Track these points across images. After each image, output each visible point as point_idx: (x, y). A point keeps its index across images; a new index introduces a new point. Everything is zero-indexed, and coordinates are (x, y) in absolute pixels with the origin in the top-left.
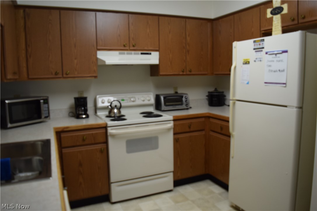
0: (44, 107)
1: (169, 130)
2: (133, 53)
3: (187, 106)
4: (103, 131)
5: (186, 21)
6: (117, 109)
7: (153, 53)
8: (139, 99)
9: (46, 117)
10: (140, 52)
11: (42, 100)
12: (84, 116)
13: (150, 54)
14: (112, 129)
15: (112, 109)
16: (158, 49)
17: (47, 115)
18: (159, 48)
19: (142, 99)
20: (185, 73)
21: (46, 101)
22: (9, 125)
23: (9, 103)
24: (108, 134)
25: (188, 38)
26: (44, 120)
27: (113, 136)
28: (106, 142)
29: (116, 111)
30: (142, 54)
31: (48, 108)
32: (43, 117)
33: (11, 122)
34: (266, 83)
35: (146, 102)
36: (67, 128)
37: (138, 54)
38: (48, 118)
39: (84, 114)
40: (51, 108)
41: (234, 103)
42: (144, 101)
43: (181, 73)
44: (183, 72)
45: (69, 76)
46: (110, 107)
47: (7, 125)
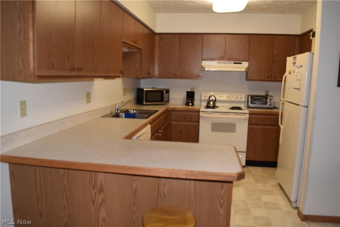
0: (165, 95)
1: (245, 119)
2: (222, 63)
3: (270, 106)
4: (198, 114)
5: (274, 37)
6: (213, 102)
7: (243, 63)
8: (233, 97)
9: (167, 102)
10: (233, 62)
11: (165, 90)
12: (191, 104)
13: (241, 63)
14: (203, 113)
15: (210, 101)
16: (247, 60)
17: (167, 100)
18: (249, 59)
19: (235, 97)
20: (270, 79)
21: (168, 91)
22: (145, 103)
23: (146, 91)
24: (200, 116)
25: (275, 52)
26: (166, 103)
27: (203, 117)
28: (199, 122)
29: (212, 103)
30: (234, 63)
31: (169, 96)
32: (164, 101)
33: (146, 102)
34: (294, 88)
35: (238, 100)
36: (175, 108)
37: (231, 63)
38: (168, 103)
39: (191, 103)
40: (171, 97)
41: (283, 104)
42: (236, 98)
43: (266, 79)
44: (268, 78)
45: (183, 77)
46: (208, 100)
47: (143, 103)
